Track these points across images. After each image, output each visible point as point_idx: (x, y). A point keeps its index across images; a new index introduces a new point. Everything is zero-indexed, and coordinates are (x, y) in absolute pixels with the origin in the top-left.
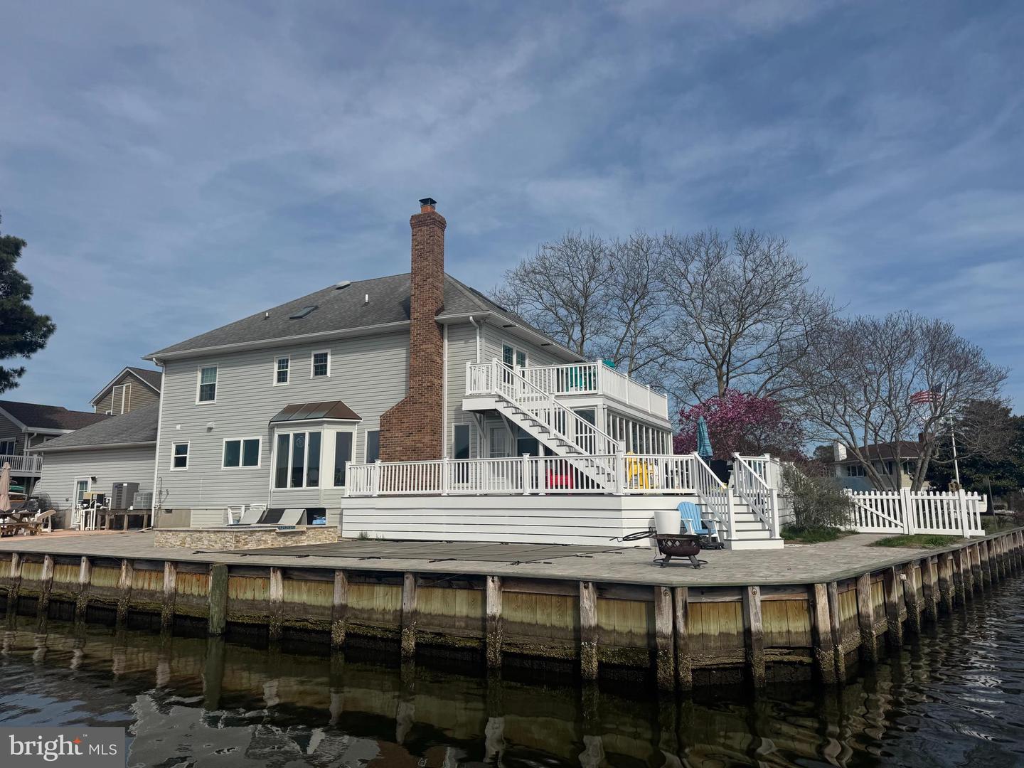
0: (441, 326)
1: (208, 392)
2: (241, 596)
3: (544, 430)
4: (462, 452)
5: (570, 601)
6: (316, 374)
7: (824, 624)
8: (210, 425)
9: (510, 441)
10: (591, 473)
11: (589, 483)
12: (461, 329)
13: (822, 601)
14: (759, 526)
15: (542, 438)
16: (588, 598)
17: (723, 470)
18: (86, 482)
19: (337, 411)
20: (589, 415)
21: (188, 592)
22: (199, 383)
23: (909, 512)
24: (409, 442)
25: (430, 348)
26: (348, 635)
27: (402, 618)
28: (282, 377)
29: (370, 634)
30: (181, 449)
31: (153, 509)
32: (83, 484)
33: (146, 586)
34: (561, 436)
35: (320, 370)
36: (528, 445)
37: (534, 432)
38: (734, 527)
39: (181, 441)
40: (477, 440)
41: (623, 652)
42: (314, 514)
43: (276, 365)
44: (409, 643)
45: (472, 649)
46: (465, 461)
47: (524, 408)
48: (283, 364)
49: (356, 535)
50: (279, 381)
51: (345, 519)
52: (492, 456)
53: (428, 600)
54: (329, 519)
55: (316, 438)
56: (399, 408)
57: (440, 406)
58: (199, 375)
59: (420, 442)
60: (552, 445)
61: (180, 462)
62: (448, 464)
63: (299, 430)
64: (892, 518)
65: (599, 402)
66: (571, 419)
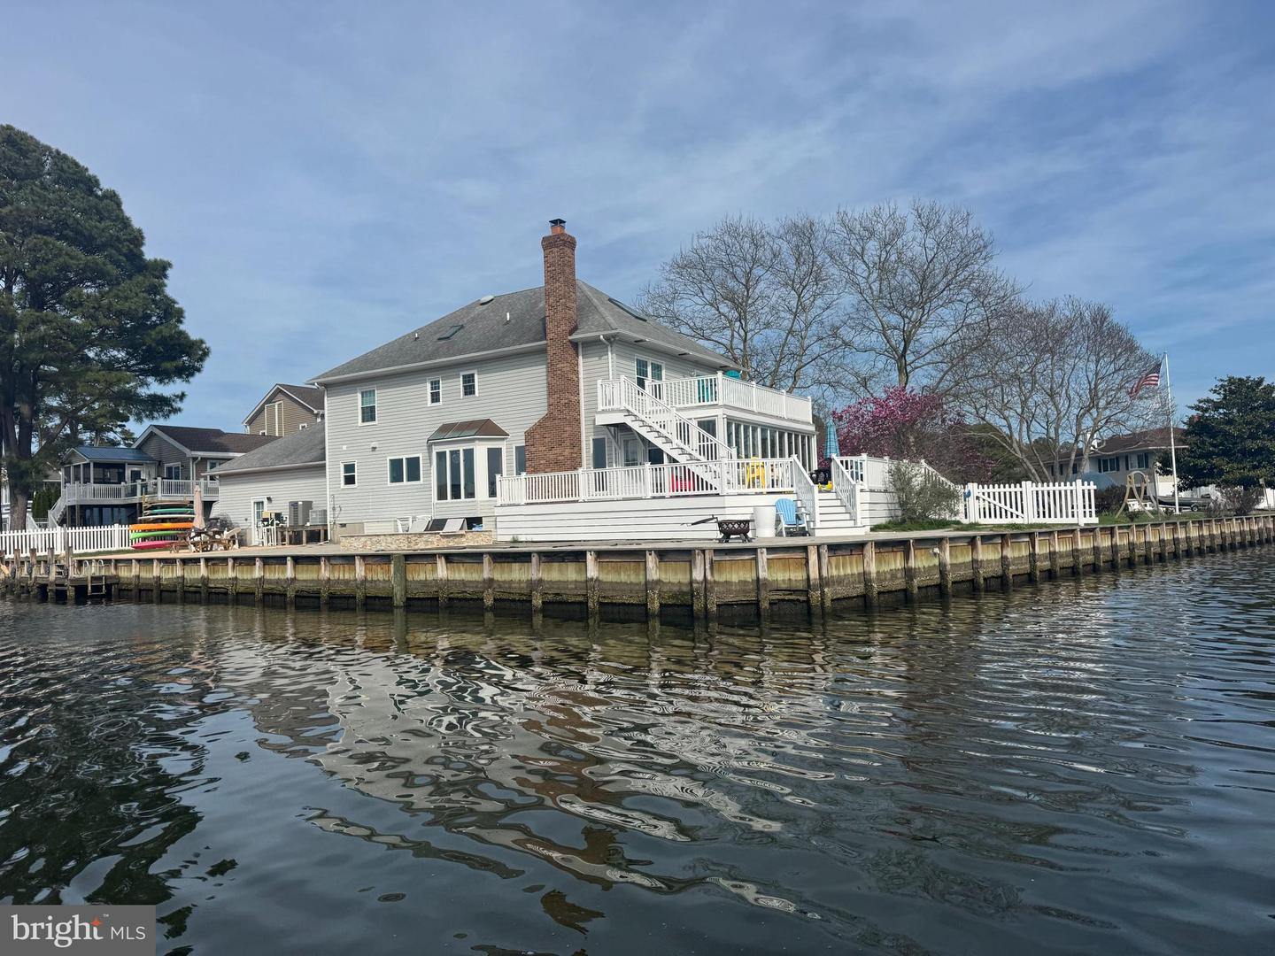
0: (575, 345)
1: (369, 414)
2: (416, 578)
3: (669, 441)
4: (599, 462)
6: (466, 394)
7: (814, 574)
8: (373, 445)
9: (641, 452)
10: (707, 477)
11: (708, 486)
12: (593, 346)
13: (813, 558)
15: (666, 448)
16: (651, 560)
17: (821, 474)
18: (262, 502)
19: (486, 428)
20: (709, 426)
21: (375, 578)
22: (360, 406)
23: (1029, 502)
24: (551, 455)
25: (566, 367)
26: (495, 600)
27: (534, 585)
28: (435, 398)
29: (511, 597)
30: (349, 468)
31: (328, 524)
32: (259, 504)
33: (341, 577)
34: (682, 445)
35: (469, 390)
36: (656, 456)
37: (659, 443)
38: (818, 518)
39: (349, 461)
40: (613, 450)
42: (473, 522)
43: (429, 386)
44: (537, 602)
45: (580, 603)
46: (600, 470)
47: (649, 422)
48: (435, 385)
49: (509, 538)
50: (433, 401)
51: (499, 525)
52: (627, 465)
53: (549, 570)
54: (486, 525)
55: (469, 454)
56: (541, 424)
57: (578, 421)
58: (359, 395)
59: (561, 455)
60: (674, 454)
61: (350, 480)
62: (585, 475)
63: (454, 447)
64: (1014, 510)
65: (719, 412)
66: (695, 431)
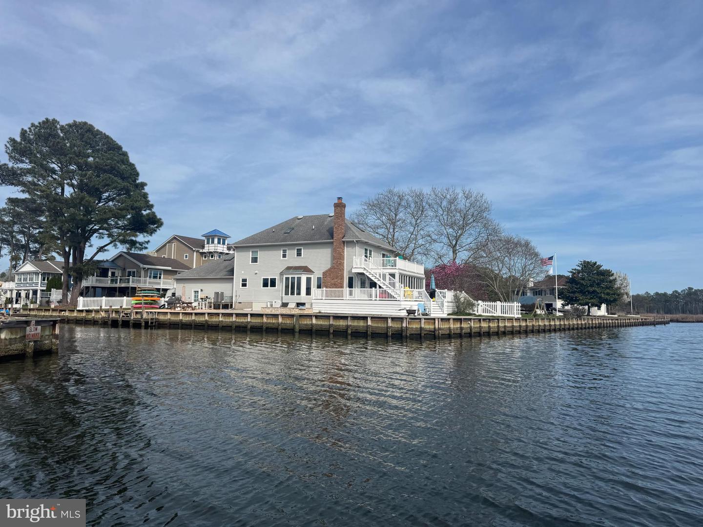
0: (344, 242)
1: (255, 260)
2: (303, 323)
3: (379, 280)
4: (351, 285)
5: (386, 322)
6: (297, 256)
7: (437, 326)
8: (256, 272)
9: (367, 284)
10: (393, 294)
11: (393, 297)
12: (351, 243)
13: (437, 322)
14: (440, 310)
15: (378, 283)
16: (389, 321)
17: (432, 295)
18: (198, 291)
19: (306, 270)
20: (393, 275)
21: (286, 322)
22: (251, 256)
23: (499, 308)
24: (333, 282)
25: (340, 250)
26: (333, 331)
27: (347, 326)
28: (284, 256)
29: (340, 330)
30: (244, 280)
31: (233, 302)
32: (196, 292)
34: (384, 282)
35: (299, 254)
36: (373, 285)
37: (376, 281)
38: (432, 310)
39: (244, 278)
40: (357, 282)
41: (396, 331)
42: (298, 305)
43: (282, 252)
44: (349, 332)
45: (364, 332)
46: (351, 289)
47: (372, 273)
48: (285, 251)
49: (318, 311)
50: (283, 257)
51: (313, 306)
52: (361, 287)
53: (354, 322)
54: (307, 306)
55: (299, 279)
56: (329, 270)
57: (343, 270)
58: (251, 253)
59: (337, 282)
60: (381, 285)
61: (244, 285)
62: (346, 290)
63: (293, 276)
64: (494, 311)
65: (397, 271)
66: (388, 277)
